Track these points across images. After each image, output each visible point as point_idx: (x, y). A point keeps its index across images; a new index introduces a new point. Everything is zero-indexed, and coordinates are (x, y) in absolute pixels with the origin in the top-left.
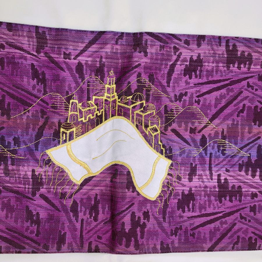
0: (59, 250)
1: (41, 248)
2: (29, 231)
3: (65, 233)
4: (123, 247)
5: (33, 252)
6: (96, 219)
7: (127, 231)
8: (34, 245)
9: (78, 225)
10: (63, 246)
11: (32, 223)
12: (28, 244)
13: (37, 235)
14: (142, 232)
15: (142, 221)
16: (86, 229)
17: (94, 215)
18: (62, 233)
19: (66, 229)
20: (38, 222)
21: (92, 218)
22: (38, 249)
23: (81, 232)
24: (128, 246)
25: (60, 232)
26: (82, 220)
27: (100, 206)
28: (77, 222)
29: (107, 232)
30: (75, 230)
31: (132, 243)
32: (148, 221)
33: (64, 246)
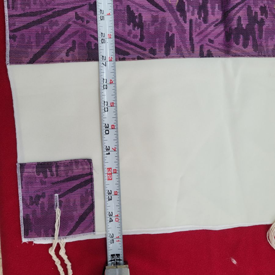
0: (167, 55)
1: (147, 52)
2: (132, 35)
3: (173, 35)
4: (240, 46)
5: (139, 58)
6: (205, 21)
7: (244, 26)
8: (139, 50)
9: (187, 26)
10: (171, 49)
11: (134, 26)
12: (132, 49)
13: (141, 40)
14: (261, 31)
15: (260, 17)
16: (195, 31)
17: (203, 16)
18: (170, 35)
19: (174, 30)
20: (140, 25)
21: (201, 18)
22: (143, 55)
23: (191, 34)
24: (245, 45)
25: (168, 33)
26: (191, 21)
27: (209, 5)
28: (185, 22)
29: (219, 34)
30: (184, 31)
31: (250, 43)
32: (267, 17)
33: (173, 50)
